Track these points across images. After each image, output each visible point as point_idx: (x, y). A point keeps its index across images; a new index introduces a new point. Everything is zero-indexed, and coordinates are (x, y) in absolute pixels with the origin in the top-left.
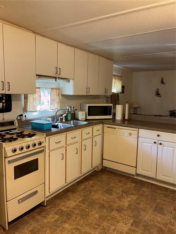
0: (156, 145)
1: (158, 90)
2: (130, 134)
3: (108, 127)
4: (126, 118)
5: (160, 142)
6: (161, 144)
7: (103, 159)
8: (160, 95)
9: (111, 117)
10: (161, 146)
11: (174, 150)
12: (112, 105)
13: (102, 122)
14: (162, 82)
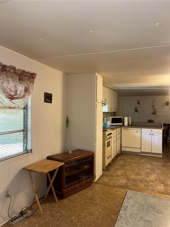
0: (151, 135)
1: (136, 108)
2: (137, 131)
3: (124, 129)
4: (130, 124)
5: (152, 134)
6: (153, 135)
7: (121, 147)
8: (137, 111)
9: (122, 124)
10: (153, 136)
11: (159, 137)
12: (122, 117)
13: (120, 126)
14: (139, 103)
